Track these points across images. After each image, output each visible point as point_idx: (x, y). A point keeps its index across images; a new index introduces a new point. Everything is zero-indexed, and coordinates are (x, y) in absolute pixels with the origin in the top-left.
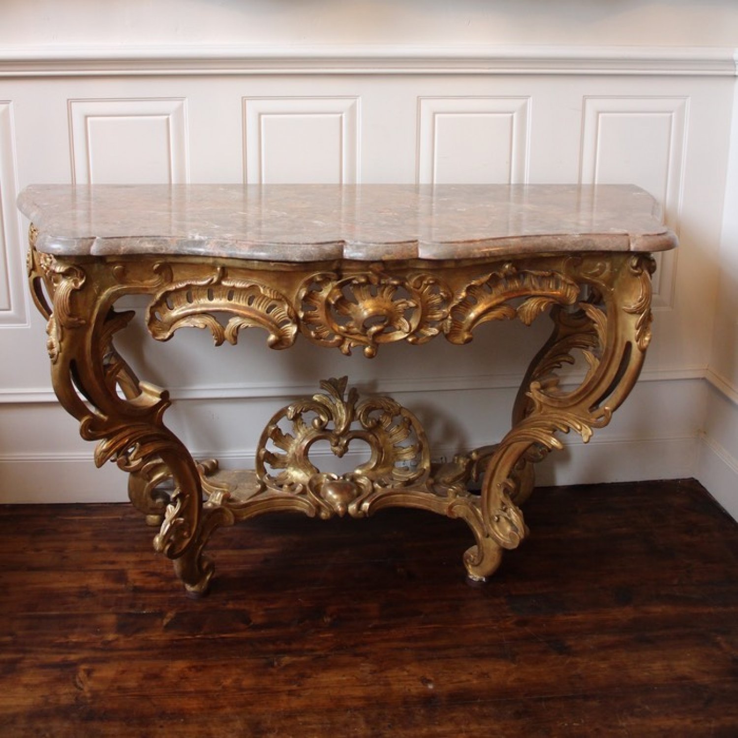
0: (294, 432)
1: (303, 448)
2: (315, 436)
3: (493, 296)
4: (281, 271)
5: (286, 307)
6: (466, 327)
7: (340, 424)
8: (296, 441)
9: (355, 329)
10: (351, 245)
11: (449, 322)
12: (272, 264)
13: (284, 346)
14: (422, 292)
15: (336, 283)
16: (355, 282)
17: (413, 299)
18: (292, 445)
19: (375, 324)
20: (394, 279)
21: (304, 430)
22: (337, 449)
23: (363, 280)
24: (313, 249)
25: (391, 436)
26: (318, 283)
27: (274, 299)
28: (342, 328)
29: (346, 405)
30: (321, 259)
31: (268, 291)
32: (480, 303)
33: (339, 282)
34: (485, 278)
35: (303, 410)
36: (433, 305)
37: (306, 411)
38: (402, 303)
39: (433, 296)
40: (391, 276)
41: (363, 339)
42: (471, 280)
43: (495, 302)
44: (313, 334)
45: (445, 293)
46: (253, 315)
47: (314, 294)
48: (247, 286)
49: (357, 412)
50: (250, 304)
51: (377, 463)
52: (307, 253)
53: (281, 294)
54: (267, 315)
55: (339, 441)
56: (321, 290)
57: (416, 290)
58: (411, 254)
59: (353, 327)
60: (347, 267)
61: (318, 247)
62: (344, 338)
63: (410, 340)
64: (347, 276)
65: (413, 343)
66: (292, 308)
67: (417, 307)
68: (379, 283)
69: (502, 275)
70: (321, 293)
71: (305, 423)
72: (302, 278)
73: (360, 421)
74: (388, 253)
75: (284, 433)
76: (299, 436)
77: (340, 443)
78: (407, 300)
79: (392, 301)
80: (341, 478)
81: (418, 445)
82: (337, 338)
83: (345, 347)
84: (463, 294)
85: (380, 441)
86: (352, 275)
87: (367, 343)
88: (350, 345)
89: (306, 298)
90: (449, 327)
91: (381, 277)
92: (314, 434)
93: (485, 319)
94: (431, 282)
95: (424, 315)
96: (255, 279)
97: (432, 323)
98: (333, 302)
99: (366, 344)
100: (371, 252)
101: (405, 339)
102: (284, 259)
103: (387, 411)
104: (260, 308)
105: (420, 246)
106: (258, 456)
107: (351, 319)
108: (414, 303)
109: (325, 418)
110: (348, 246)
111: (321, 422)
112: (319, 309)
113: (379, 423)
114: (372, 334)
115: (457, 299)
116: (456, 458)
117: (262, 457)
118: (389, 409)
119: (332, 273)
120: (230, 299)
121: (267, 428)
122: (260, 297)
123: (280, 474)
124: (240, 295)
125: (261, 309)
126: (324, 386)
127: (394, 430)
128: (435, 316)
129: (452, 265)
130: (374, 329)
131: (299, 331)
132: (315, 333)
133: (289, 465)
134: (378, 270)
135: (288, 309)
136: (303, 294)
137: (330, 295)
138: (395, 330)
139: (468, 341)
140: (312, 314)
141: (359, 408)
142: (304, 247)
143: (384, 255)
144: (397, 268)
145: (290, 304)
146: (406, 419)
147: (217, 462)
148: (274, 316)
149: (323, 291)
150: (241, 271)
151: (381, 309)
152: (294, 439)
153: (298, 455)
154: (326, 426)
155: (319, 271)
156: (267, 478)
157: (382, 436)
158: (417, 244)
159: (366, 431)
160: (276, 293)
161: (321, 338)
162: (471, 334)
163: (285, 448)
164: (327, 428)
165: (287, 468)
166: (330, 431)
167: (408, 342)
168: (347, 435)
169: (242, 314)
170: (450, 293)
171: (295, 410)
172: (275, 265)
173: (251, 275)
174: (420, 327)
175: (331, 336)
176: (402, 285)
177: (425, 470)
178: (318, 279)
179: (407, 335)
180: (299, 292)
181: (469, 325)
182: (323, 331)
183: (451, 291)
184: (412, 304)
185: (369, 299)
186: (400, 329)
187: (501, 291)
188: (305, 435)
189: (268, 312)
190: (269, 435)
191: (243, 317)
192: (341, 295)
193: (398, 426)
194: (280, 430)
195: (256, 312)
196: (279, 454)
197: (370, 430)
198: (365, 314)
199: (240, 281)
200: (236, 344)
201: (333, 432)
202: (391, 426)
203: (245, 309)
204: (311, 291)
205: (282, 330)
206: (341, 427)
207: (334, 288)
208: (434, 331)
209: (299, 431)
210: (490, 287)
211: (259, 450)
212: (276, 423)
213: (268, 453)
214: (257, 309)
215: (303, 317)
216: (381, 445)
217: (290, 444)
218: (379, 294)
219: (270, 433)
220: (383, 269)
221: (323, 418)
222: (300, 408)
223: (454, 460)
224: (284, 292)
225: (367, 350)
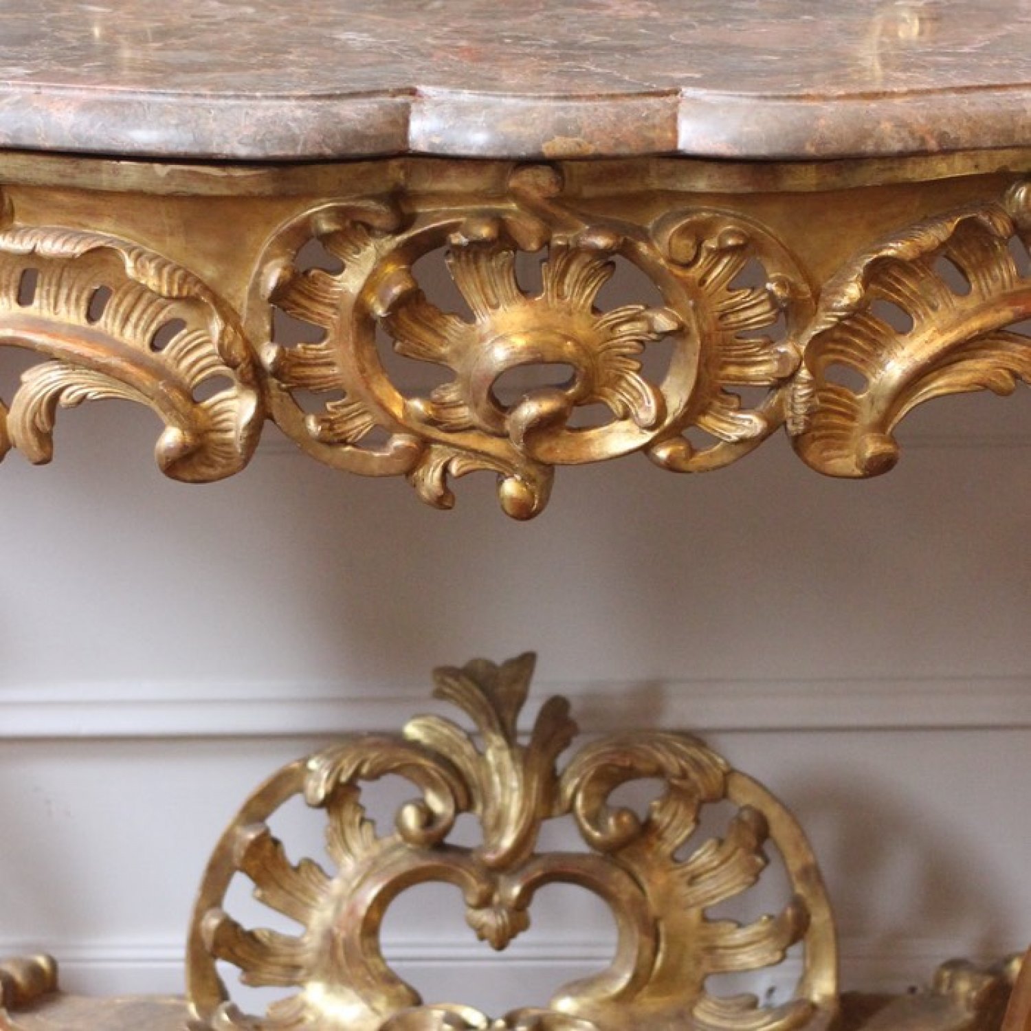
0: (330, 854)
1: (362, 911)
2: (405, 867)
3: (971, 303)
4: (196, 197)
5: (216, 326)
6: (868, 416)
7: (499, 824)
8: (336, 886)
9: (465, 414)
10: (437, 104)
11: (802, 391)
12: (161, 170)
13: (212, 472)
14: (702, 282)
15: (391, 243)
16: (458, 239)
17: (668, 303)
18: (321, 900)
19: (535, 393)
20: (598, 228)
21: (366, 848)
22: (485, 917)
23: (484, 232)
24: (299, 113)
25: (693, 880)
26: (326, 238)
27: (170, 298)
28: (417, 405)
29: (524, 758)
30: (328, 151)
31: (151, 269)
32: (922, 328)
33: (404, 236)
34: (935, 235)
35: (365, 770)
36: (742, 332)
37: (374, 776)
38: (632, 319)
39: (742, 296)
40: (587, 219)
41: (493, 446)
42: (884, 239)
43: (975, 324)
44: (313, 426)
45: (782, 283)
46: (100, 355)
47: (313, 281)
48: (80, 249)
49: (563, 782)
50: (91, 317)
51: (635, 978)
52: (280, 131)
53: (198, 281)
54: (154, 355)
55: (494, 886)
56: (340, 269)
57: (678, 272)
58: (652, 135)
59: (455, 405)
60: (428, 185)
61: (317, 110)
62: (424, 445)
63: (663, 453)
64: (429, 218)
65: (670, 466)
66: (237, 327)
67: (681, 332)
68: (546, 243)
69: (1001, 226)
70: (338, 278)
71: (373, 822)
72: (269, 222)
73: (577, 819)
74: (562, 129)
75: (293, 855)
76: (349, 864)
77: (496, 898)
78: (647, 307)
79: (595, 310)
80: (500, 1023)
81: (789, 912)
82: (399, 441)
83: (431, 478)
84: (853, 292)
85: (650, 898)
86: (449, 214)
87: (505, 462)
88: (446, 470)
89: (281, 295)
90: (801, 410)
91: (550, 223)
92: (404, 861)
93: (939, 385)
94: (731, 242)
95: (709, 364)
96: (104, 226)
97: (745, 395)
98: (380, 311)
99: (503, 469)
100: (509, 128)
101: (646, 449)
102: (195, 150)
103: (676, 782)
104: (129, 330)
105: (683, 108)
106: (195, 939)
107: (451, 376)
108: (673, 318)
109: (443, 798)
110: (426, 107)
111: (428, 818)
112: (331, 336)
113: (646, 830)
114: (522, 428)
115: (829, 309)
116: (946, 974)
117: (208, 940)
118: (684, 775)
119: (372, 205)
120: (24, 298)
121: (229, 837)
122: (126, 294)
123: (276, 1005)
124: (59, 286)
125: (134, 337)
126: (448, 690)
127: (703, 856)
128: (752, 371)
129: (807, 179)
130: (530, 410)
131: (263, 414)
132: (320, 421)
133: (310, 974)
134: (535, 195)
135: (223, 333)
136: (272, 277)
137: (372, 283)
138: (608, 417)
139: (880, 466)
140: (310, 354)
141: (571, 769)
142: (268, 108)
143: (548, 138)
144: (610, 189)
145: (229, 316)
146: (746, 816)
147: (53, 963)
148: (179, 361)
149: (346, 271)
150: (60, 197)
151: (554, 339)
152: (329, 878)
153: (341, 935)
154: (447, 831)
155: (331, 195)
156: (225, 1017)
157: (660, 879)
158: (676, 105)
159: (600, 854)
160: (179, 273)
161: (344, 442)
162: (892, 440)
163: (294, 909)
164: (450, 840)
165: (300, 984)
166: (463, 852)
167: (657, 463)
168: (524, 865)
169: (64, 351)
170: (804, 287)
171: (335, 770)
172: (170, 175)
173: (93, 214)
174: (697, 406)
175: (378, 438)
176: (626, 250)
177: (814, 1007)
178: (326, 227)
179: (648, 436)
180: (259, 273)
181: (882, 405)
182: (349, 418)
183: (809, 280)
184: (663, 322)
185: (510, 301)
186: (626, 416)
187: (1004, 287)
188: (369, 863)
189: (155, 347)
190: (236, 861)
191: (72, 362)
192: (409, 285)
193: (721, 842)
194: (276, 843)
195: (117, 348)
196: (272, 934)
197: (612, 851)
198: (499, 355)
199: (57, 233)
200: (45, 461)
201: (474, 856)
202: (692, 842)
203: (74, 333)
204: (306, 273)
205: (206, 410)
206: (501, 837)
207: (383, 260)
208: (750, 424)
209: (348, 849)
210: (963, 272)
211: (199, 914)
212: (261, 818)
213: (229, 926)
214: (116, 336)
215: (275, 363)
216: (653, 907)
217: (314, 899)
218: (547, 284)
219: (239, 851)
220: (554, 190)
221: (437, 804)
222: (350, 765)
223: (938, 982)
224: (209, 272)
225: (510, 487)
